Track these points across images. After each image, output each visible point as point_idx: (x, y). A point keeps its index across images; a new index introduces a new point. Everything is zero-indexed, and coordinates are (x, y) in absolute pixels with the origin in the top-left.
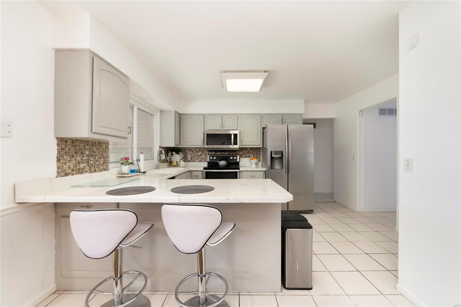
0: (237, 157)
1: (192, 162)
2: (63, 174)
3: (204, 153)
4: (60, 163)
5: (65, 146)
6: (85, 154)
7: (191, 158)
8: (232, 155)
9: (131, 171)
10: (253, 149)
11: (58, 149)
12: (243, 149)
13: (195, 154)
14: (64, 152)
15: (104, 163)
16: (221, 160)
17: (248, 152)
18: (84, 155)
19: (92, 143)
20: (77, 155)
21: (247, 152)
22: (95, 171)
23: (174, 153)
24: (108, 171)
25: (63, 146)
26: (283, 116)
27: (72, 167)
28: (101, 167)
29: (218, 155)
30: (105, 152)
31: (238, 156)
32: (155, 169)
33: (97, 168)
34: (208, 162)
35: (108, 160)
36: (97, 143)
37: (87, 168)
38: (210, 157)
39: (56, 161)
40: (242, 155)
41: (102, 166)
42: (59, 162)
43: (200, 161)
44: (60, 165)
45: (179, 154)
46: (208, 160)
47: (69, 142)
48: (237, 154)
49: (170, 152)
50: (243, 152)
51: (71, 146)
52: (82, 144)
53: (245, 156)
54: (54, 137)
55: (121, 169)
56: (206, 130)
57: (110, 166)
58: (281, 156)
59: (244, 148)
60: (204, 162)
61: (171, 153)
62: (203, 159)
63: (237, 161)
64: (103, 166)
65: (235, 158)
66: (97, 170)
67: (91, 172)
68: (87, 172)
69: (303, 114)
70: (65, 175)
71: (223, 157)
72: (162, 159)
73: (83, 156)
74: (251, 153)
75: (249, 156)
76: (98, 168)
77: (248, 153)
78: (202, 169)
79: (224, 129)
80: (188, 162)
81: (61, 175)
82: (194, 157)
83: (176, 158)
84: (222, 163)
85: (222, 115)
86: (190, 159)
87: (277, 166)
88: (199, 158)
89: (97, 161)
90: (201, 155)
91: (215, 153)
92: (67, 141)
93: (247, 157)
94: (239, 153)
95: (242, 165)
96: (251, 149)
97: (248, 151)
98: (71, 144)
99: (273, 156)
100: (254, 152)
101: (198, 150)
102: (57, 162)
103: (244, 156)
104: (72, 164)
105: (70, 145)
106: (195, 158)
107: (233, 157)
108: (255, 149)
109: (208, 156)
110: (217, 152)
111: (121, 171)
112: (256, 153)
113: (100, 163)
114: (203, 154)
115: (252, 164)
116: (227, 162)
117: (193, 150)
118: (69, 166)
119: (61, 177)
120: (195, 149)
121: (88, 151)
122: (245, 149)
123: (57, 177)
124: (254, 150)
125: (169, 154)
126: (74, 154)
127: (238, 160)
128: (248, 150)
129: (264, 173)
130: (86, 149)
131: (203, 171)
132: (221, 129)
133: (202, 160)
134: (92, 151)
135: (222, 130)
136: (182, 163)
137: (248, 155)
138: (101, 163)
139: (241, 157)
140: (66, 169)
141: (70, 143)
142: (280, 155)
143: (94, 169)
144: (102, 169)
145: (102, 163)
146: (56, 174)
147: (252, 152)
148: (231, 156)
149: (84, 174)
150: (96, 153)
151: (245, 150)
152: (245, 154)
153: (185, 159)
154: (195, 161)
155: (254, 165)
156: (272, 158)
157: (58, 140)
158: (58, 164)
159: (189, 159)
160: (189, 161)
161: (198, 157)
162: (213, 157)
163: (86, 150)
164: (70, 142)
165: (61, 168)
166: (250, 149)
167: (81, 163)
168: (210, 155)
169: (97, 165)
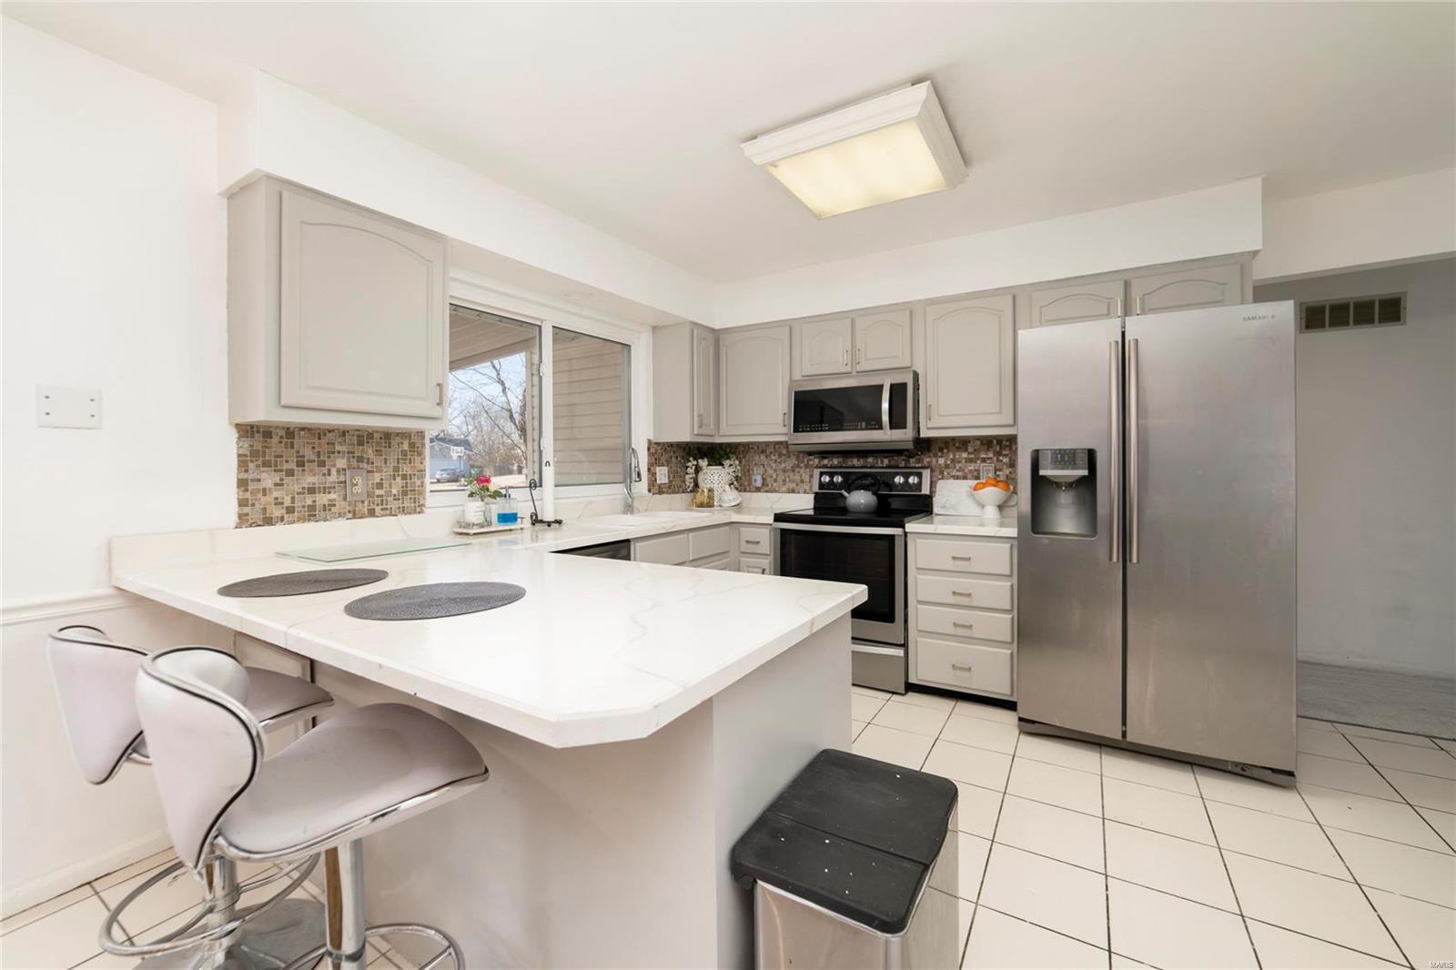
0: (920, 475)
1: (767, 492)
2: (258, 517)
3: (806, 460)
4: (246, 490)
5: (262, 447)
6: (334, 466)
7: (764, 479)
8: (905, 467)
9: (499, 518)
10: (995, 442)
11: (239, 456)
12: (951, 444)
13: (774, 465)
14: (260, 462)
15: (405, 493)
16: (859, 488)
17: (972, 456)
18: (329, 470)
19: (358, 436)
20: (304, 470)
21: (965, 455)
22: (372, 513)
23: (703, 463)
24: (421, 515)
25: (258, 446)
26: (1127, 285)
27: (287, 502)
28: (394, 505)
29: (854, 467)
30: (408, 462)
31: (926, 474)
32: (619, 513)
33: (378, 505)
34: (816, 494)
35: (422, 483)
36: (376, 435)
37: (342, 505)
38: (822, 474)
39: (236, 485)
40: (947, 466)
41: (399, 499)
42: (243, 489)
43: (793, 491)
44: (248, 495)
45: (722, 465)
46: (816, 489)
47: (277, 434)
48: (925, 463)
49: (691, 459)
50: (951, 456)
51: (283, 445)
52: (322, 441)
53: (960, 474)
54: (230, 423)
55: (464, 511)
56: (797, 376)
57: (430, 500)
58: (1085, 472)
59: (953, 439)
60: (805, 492)
61: (695, 463)
62: (802, 481)
63: (920, 491)
64: (400, 502)
65: (912, 480)
66: (378, 510)
67: (354, 517)
68: (340, 516)
69: (1255, 253)
70: (263, 522)
71: (865, 476)
72: (658, 482)
73: (326, 472)
74: (984, 460)
75: (975, 474)
76: (384, 506)
77: (969, 461)
78: (770, 520)
79: (860, 368)
80: (756, 491)
81: (251, 521)
82: (774, 476)
83: (715, 477)
84: (860, 499)
85: (852, 317)
86: (759, 484)
87: (1066, 519)
88: (788, 480)
89: (380, 486)
90: (797, 470)
91: (841, 460)
92: (271, 432)
93: (965, 478)
94: (934, 460)
95: (944, 507)
96: (982, 444)
97: (969, 453)
98: (285, 440)
99: (1042, 472)
100: (999, 454)
101: (784, 452)
102: (238, 487)
103: (954, 473)
104: (287, 495)
105: (281, 442)
106: (775, 481)
107: (907, 476)
108: (1004, 443)
109: (817, 472)
110: (852, 457)
111: (464, 514)
112: (1006, 460)
113: (389, 493)
114: (802, 465)
115: (983, 506)
116: (875, 493)
117: (771, 453)
118: (276, 498)
119: (251, 526)
120: (775, 448)
121: (343, 457)
122: (957, 445)
123: (237, 527)
124: (998, 448)
125: (690, 464)
126: (295, 467)
127: (925, 490)
128: (970, 449)
129: (1012, 546)
130: (336, 454)
131: (771, 525)
132: (848, 369)
133: (797, 485)
134: (360, 459)
135: (854, 373)
136: (731, 496)
137: (972, 466)
138: (394, 491)
139: (942, 479)
140: (268, 507)
141: (282, 437)
142: (1083, 469)
143: (366, 510)
144: (399, 508)
145: (398, 491)
146: (234, 519)
147: (991, 455)
148: (897, 474)
149: (331, 520)
150: (372, 463)
151: (958, 448)
152: (958, 466)
153: (741, 483)
154: (775, 491)
155: (991, 512)
156: (1039, 483)
157: (239, 432)
158: (241, 493)
159: (755, 481)
160: (758, 490)
161: (787, 474)
162: (832, 475)
163: (339, 457)
164: (280, 434)
165: (250, 503)
166: (978, 442)
167: (320, 492)
168: (825, 466)
169: (378, 496)
